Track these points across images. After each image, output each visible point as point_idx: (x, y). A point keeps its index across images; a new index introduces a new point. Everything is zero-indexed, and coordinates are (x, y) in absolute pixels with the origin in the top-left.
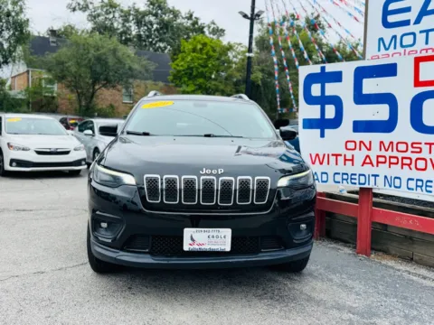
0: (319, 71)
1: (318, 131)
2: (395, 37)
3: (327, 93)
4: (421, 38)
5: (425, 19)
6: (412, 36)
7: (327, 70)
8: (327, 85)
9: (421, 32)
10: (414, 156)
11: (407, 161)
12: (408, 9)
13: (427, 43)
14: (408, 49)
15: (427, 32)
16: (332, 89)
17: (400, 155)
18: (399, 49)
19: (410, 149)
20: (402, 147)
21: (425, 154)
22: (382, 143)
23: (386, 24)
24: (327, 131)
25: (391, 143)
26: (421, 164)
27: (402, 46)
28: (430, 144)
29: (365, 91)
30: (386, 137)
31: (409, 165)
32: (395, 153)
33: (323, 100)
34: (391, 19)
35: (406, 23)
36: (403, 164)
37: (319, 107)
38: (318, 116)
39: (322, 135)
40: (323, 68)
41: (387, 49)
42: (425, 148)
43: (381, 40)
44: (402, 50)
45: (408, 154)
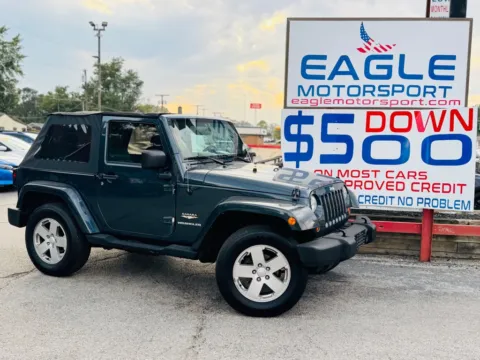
0: (297, 114)
1: (294, 163)
2: (312, 87)
3: (303, 133)
4: (334, 91)
5: (337, 77)
6: (326, 89)
7: (303, 114)
8: (303, 126)
9: (334, 86)
10: (364, 180)
11: (359, 184)
12: (323, 67)
13: (338, 95)
14: (324, 98)
15: (339, 87)
16: (306, 129)
17: (354, 180)
18: (316, 96)
19: (361, 175)
20: (355, 174)
21: (372, 178)
22: (339, 171)
23: (305, 76)
24: (301, 163)
25: (347, 171)
26: (369, 185)
27: (318, 94)
28: (376, 171)
29: (329, 133)
30: (343, 167)
31: (360, 186)
32: (350, 178)
33: (299, 138)
34: (309, 72)
35: (322, 77)
36: (356, 186)
37: (295, 143)
38: (294, 151)
39: (298, 166)
40: (300, 113)
41: (306, 95)
42: (372, 174)
43: (300, 87)
44: (318, 98)
45: (360, 179)
